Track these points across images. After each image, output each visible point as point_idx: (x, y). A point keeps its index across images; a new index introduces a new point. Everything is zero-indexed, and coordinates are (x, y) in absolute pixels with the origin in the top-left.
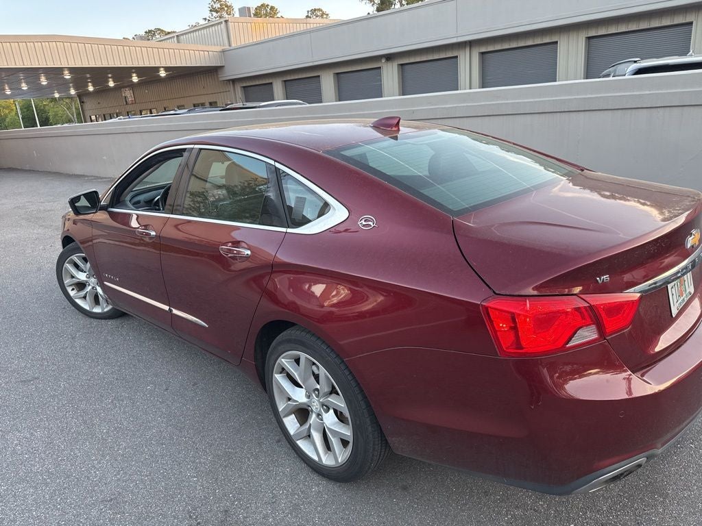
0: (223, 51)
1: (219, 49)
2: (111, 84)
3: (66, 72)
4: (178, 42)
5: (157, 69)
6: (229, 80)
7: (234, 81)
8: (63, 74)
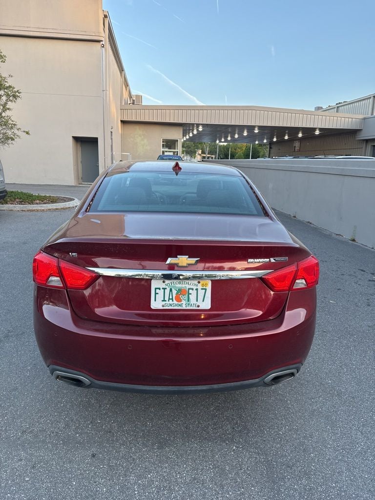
0: (364, 119)
1: (361, 117)
2: (286, 137)
3: (256, 128)
4: (337, 112)
5: (314, 129)
6: (364, 140)
7: (367, 141)
8: (254, 129)
